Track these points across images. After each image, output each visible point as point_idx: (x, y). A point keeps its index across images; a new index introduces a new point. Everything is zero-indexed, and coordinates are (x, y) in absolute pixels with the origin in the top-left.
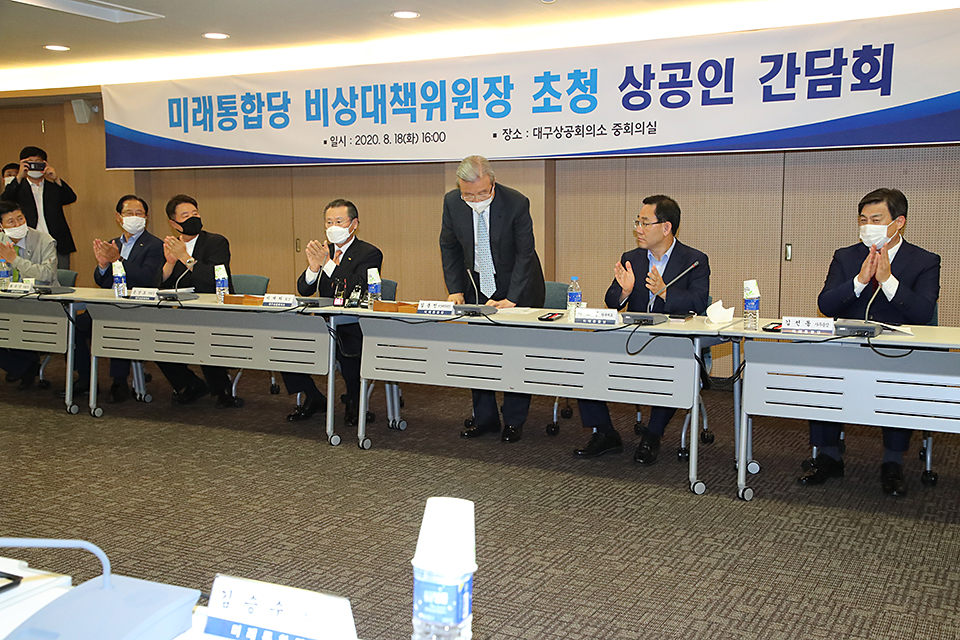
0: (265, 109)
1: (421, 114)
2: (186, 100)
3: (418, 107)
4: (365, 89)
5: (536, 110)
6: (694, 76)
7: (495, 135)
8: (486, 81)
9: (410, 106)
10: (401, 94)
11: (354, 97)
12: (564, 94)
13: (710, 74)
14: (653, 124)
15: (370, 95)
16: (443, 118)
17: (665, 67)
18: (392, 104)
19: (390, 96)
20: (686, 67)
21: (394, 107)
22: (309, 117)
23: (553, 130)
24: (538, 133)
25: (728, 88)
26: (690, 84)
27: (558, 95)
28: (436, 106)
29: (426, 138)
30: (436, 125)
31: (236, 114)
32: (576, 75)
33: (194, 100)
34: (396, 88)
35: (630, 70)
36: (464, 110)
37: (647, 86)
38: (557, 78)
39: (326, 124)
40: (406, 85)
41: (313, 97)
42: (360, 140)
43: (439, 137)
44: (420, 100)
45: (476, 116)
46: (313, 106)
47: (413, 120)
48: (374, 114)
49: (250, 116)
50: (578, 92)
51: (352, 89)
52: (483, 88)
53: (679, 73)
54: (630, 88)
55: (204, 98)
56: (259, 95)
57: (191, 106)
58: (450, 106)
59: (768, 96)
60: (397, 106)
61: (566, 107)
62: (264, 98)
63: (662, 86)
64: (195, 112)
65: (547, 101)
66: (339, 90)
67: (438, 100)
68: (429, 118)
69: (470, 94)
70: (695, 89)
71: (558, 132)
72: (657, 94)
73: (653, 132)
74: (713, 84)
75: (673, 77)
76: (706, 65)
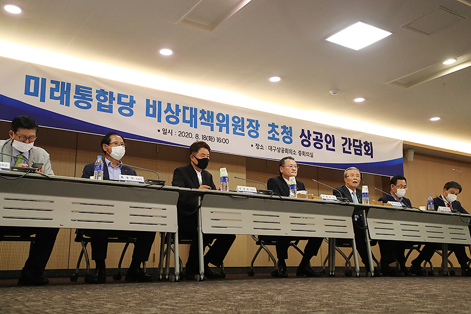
0: (115, 102)
1: (216, 128)
2: (44, 80)
3: (215, 124)
4: (185, 108)
5: (269, 138)
6: (323, 138)
7: (252, 146)
8: (248, 120)
9: (210, 123)
10: (206, 116)
11: (178, 110)
12: (280, 134)
13: (328, 139)
14: (312, 154)
15: (188, 112)
16: (228, 132)
17: (314, 133)
18: (201, 119)
19: (199, 115)
20: (321, 134)
21: (201, 121)
22: (148, 114)
23: (277, 148)
24: (271, 148)
25: (334, 146)
26: (322, 141)
27: (278, 134)
28: (224, 126)
29: (219, 140)
30: (223, 135)
31: (91, 100)
32: (284, 127)
33: (52, 82)
34: (203, 112)
35: (303, 130)
36: (237, 131)
37: (309, 139)
38: (277, 127)
39: (159, 121)
40: (208, 111)
41: (151, 103)
42: (181, 134)
43: (225, 141)
44: (215, 121)
45: (243, 135)
46: (151, 109)
47: (212, 130)
48: (190, 122)
49: (103, 103)
50: (285, 135)
51: (177, 106)
52: (246, 123)
53: (319, 136)
54: (303, 138)
55: (63, 83)
56: (111, 93)
57: (49, 86)
58: (231, 128)
59: (344, 152)
60: (203, 121)
61: (281, 140)
62: (115, 96)
63: (314, 139)
64: (52, 90)
65: (273, 135)
66: (169, 105)
67: (225, 123)
68: (221, 130)
69: (240, 124)
70: (324, 144)
71: (279, 149)
72: (312, 142)
73: (312, 156)
74: (329, 143)
75: (317, 137)
76: (327, 135)
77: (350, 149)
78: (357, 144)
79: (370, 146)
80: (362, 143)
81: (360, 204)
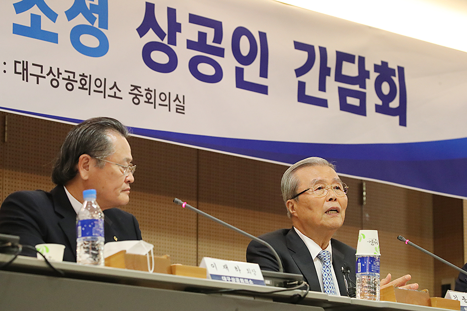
5: (18, 30)
6: (226, 43)
12: (62, 17)
13: (245, 47)
14: (181, 99)
17: (194, 19)
20: (218, 27)
23: (46, 71)
24: (23, 69)
25: (264, 73)
26: (221, 52)
27: (53, 16)
35: (150, 8)
37: (173, 41)
50: (80, 20)
53: (210, 32)
54: (151, 36)
59: (303, 97)
61: (65, 38)
63: (190, 45)
65: (35, 19)
70: (228, 63)
71: (55, 77)
72: (184, 55)
73: (180, 110)
74: (247, 60)
75: (202, 36)
76: (240, 32)
77: (322, 87)
78: (350, 70)
79: (396, 79)
80: (369, 67)
81: (346, 299)
